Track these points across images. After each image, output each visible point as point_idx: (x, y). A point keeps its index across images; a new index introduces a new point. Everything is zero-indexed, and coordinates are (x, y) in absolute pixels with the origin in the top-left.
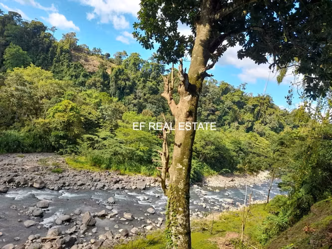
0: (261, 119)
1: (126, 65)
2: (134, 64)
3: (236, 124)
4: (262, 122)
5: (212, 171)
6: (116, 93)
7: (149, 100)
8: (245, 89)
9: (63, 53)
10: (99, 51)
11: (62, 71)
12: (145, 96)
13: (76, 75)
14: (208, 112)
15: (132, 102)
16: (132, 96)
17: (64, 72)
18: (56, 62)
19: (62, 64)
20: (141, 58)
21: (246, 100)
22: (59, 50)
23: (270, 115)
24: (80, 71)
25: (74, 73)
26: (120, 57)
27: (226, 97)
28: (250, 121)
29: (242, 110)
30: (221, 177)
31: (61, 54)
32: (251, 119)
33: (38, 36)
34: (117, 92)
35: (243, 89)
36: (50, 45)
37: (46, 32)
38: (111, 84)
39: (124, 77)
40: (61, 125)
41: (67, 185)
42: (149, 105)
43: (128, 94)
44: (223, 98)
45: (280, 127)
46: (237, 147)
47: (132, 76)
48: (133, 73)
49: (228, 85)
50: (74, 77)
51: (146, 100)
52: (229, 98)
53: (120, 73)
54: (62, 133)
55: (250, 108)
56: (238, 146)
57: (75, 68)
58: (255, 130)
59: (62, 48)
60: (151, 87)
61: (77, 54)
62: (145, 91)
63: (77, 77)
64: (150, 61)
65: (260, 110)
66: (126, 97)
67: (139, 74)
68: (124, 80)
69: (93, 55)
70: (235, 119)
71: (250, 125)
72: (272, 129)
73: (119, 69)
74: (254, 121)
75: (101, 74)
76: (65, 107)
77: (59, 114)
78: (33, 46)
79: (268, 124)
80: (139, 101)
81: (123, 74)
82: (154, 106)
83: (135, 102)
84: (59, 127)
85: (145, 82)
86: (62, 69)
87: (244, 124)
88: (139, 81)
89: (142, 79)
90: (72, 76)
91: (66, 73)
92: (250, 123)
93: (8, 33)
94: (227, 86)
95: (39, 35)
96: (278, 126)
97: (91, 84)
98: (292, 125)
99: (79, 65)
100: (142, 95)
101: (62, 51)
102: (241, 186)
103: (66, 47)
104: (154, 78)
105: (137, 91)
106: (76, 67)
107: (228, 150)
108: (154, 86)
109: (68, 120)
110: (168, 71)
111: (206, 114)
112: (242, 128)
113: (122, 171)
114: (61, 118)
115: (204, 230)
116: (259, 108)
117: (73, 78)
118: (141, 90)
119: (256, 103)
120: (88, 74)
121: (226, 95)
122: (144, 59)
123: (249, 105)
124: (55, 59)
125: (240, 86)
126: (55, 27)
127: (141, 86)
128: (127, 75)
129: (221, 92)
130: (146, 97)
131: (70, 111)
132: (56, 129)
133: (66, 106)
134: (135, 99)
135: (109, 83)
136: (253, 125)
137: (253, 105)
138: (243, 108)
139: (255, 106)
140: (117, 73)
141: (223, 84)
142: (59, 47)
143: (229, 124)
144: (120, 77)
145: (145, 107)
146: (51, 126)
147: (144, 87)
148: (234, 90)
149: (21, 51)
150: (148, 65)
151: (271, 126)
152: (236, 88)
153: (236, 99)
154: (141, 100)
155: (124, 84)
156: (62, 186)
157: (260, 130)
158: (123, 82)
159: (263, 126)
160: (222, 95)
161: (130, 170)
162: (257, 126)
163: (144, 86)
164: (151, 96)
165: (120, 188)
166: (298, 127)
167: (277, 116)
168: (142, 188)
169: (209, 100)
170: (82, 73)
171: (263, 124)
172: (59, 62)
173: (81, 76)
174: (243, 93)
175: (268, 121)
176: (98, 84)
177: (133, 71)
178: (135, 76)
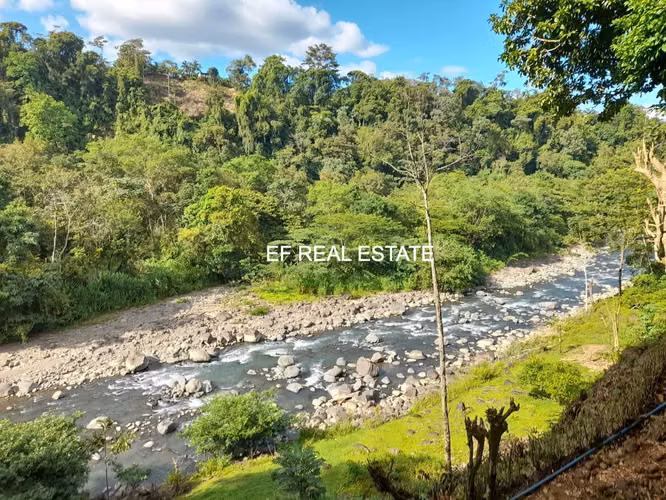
0: (549, 141)
1: (261, 87)
2: (276, 80)
3: (503, 161)
4: (553, 146)
5: (495, 262)
6: (254, 149)
7: (325, 150)
8: (505, 84)
9: (132, 89)
10: (196, 66)
11: (139, 126)
12: (313, 142)
13: (168, 130)
14: (444, 149)
15: (293, 160)
16: (288, 150)
17: (143, 129)
18: (123, 110)
19: (135, 113)
20: (285, 64)
21: (513, 107)
22: (121, 84)
23: (566, 128)
24: (175, 119)
25: (164, 127)
26: (241, 72)
27: (473, 110)
28: (529, 150)
29: (509, 130)
30: (512, 270)
31: (128, 91)
32: (530, 144)
33: (71, 64)
34: (257, 148)
35: (501, 85)
36: (100, 79)
37: (84, 50)
38: (241, 133)
39: (265, 112)
40: (225, 233)
41: (290, 329)
42: (326, 161)
43: (281, 147)
44: (467, 114)
45: (589, 149)
46: (528, 208)
47: (279, 108)
48: (278, 100)
49: (471, 83)
50: (165, 135)
51: (317, 152)
52: (479, 111)
53: (255, 105)
54: (230, 248)
55: (524, 122)
56: (530, 206)
57: (162, 116)
58: (541, 166)
59: (125, 78)
60: (323, 122)
61: (158, 83)
62: (310, 133)
63: (170, 133)
64: (306, 67)
65: (544, 122)
66: (277, 153)
67: (291, 100)
68: (265, 119)
69: (184, 78)
70: (498, 152)
71: (530, 158)
72: (575, 156)
73: (252, 99)
74: (535, 148)
75: (216, 116)
76: (222, 200)
77: (216, 214)
78: (68, 87)
79: (565, 149)
80: (304, 157)
81: (262, 107)
82: (336, 160)
83: (297, 159)
84: (223, 237)
85: (306, 114)
86: (136, 123)
87: (518, 158)
88: (293, 115)
89: (300, 109)
90: (161, 133)
91: (147, 129)
92: (530, 153)
93: (14, 71)
94: (469, 86)
95: (73, 62)
96: (585, 148)
97: (204, 141)
98: (613, 140)
99: (168, 107)
100: (307, 142)
101: (127, 85)
102: (553, 278)
103: (133, 74)
104: (322, 102)
105: (296, 136)
106: (164, 112)
107: (514, 216)
108: (327, 119)
109: (235, 222)
110: (345, 79)
111: (442, 155)
112: (516, 166)
113: (354, 292)
114: (223, 222)
115: (545, 349)
116: (541, 118)
117: (164, 138)
118: (303, 133)
119: (534, 110)
120: (191, 121)
121: (473, 106)
122: (293, 66)
123: (522, 117)
124: (117, 105)
125: (496, 79)
126: (101, 38)
127: (301, 125)
128: (268, 107)
129: (460, 100)
130: (316, 145)
131: (232, 204)
132: (216, 242)
133: (222, 197)
134: (296, 153)
135: (237, 130)
136: (535, 155)
137: (529, 116)
138: (510, 126)
139: (533, 116)
140: (248, 107)
141: (462, 82)
142: (120, 78)
143: (489, 164)
144: (257, 114)
145: (319, 165)
146: (206, 239)
147: (307, 126)
148: (485, 90)
149: (54, 103)
150: (304, 77)
151: (571, 151)
152: (487, 85)
153: (494, 109)
154: (309, 154)
155: (268, 127)
156: (286, 333)
157: (551, 163)
158: (265, 124)
159: (556, 156)
160: (464, 107)
161: (364, 288)
162: (545, 156)
163: (307, 123)
164: (327, 141)
165: (368, 319)
166: (626, 140)
167: (580, 127)
168: (401, 312)
169: (441, 124)
170: (180, 123)
171: (555, 150)
172: (128, 109)
173: (179, 129)
174: (503, 93)
175: (563, 141)
176: (219, 139)
177: (277, 96)
178: (283, 104)
